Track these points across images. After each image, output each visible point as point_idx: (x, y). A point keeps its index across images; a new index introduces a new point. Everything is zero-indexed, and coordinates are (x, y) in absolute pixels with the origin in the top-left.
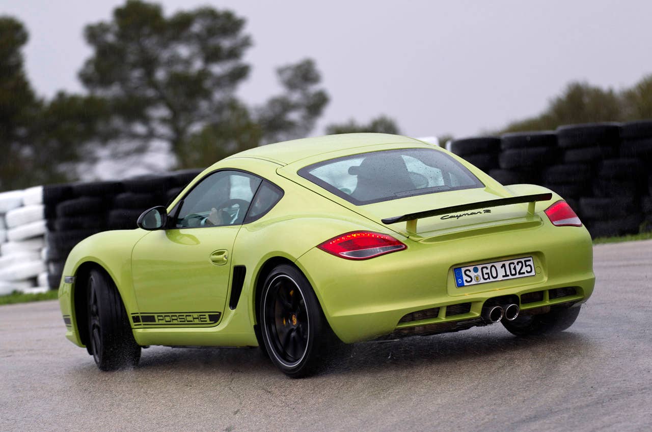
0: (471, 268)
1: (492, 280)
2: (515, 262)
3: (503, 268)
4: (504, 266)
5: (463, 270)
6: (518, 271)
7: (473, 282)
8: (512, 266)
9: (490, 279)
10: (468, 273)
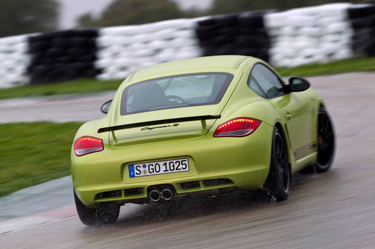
0: (141, 165)
1: (155, 173)
2: (174, 161)
3: (165, 165)
4: (165, 164)
5: (135, 166)
6: (175, 168)
7: (142, 174)
8: (172, 164)
9: (154, 172)
10: (138, 168)
